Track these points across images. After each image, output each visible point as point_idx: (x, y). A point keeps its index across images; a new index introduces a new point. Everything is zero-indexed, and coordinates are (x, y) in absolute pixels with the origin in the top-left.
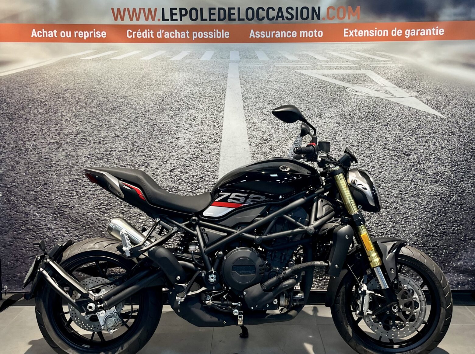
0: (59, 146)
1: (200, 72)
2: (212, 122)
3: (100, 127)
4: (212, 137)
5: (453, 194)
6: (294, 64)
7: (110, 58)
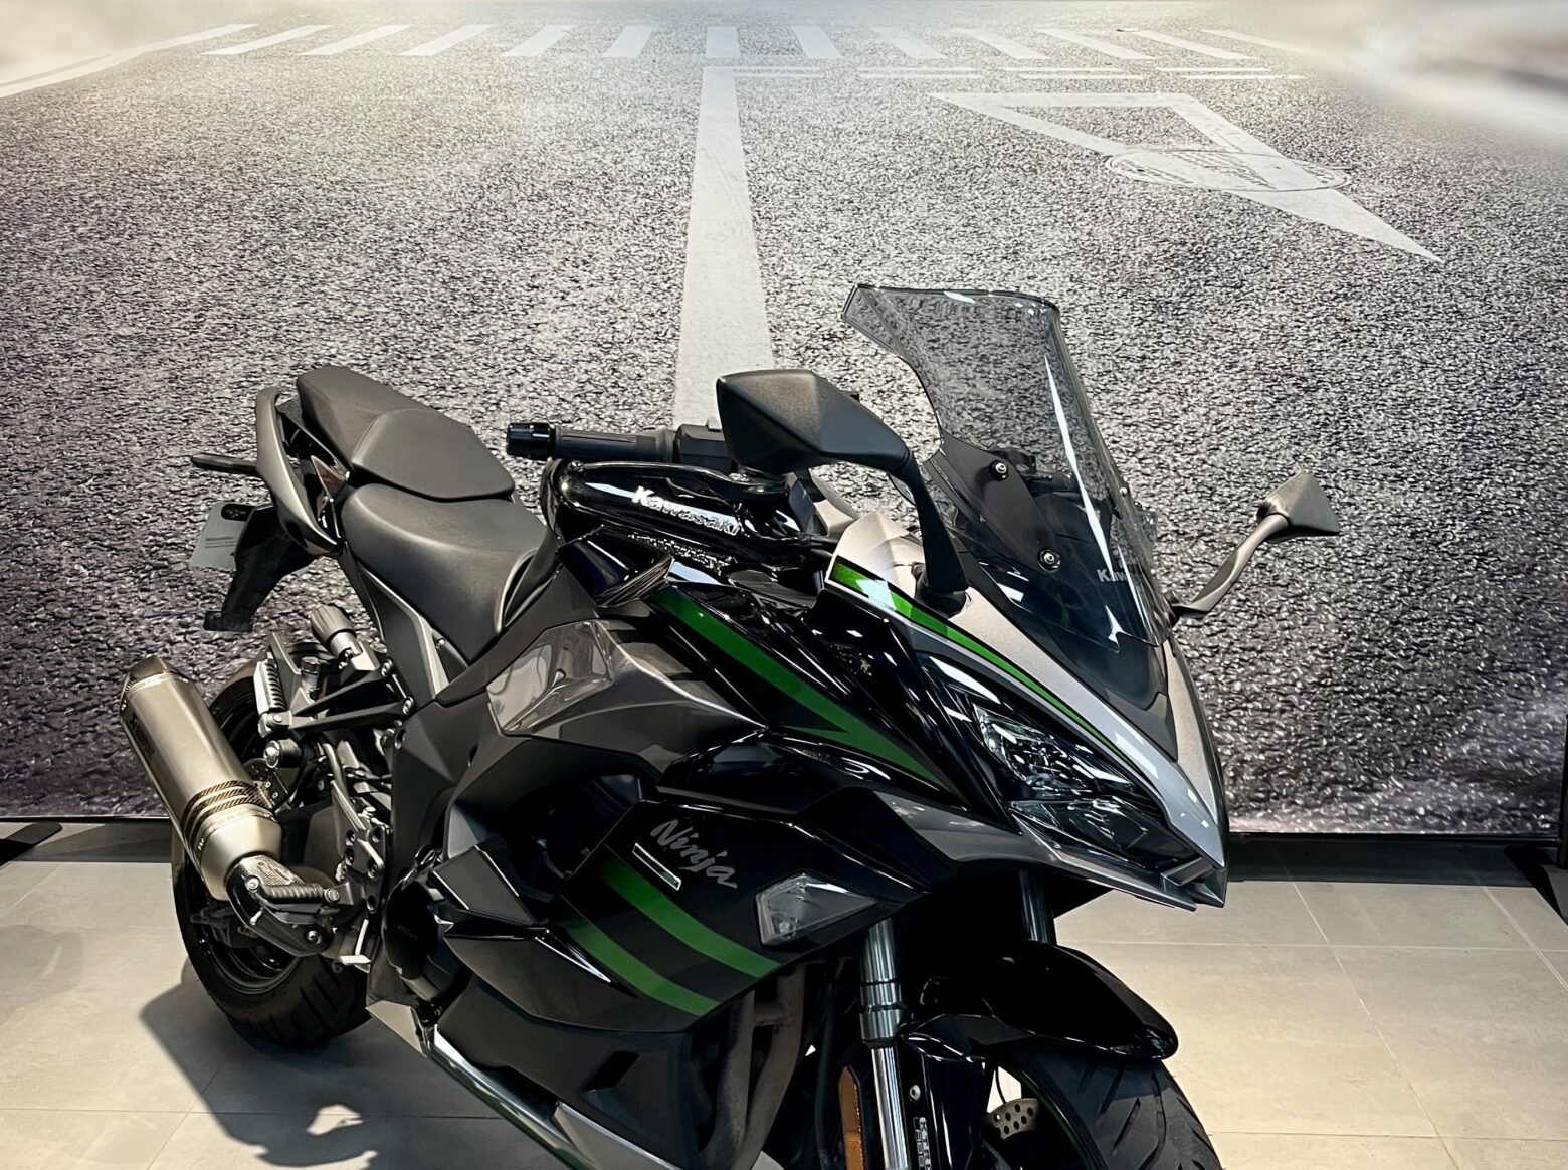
0: (146, 346)
1: (604, 97)
2: (646, 273)
3: (278, 287)
4: (646, 322)
5: (1454, 518)
6: (925, 73)
7: (304, 51)
